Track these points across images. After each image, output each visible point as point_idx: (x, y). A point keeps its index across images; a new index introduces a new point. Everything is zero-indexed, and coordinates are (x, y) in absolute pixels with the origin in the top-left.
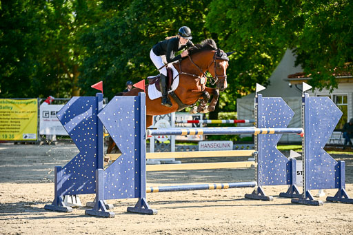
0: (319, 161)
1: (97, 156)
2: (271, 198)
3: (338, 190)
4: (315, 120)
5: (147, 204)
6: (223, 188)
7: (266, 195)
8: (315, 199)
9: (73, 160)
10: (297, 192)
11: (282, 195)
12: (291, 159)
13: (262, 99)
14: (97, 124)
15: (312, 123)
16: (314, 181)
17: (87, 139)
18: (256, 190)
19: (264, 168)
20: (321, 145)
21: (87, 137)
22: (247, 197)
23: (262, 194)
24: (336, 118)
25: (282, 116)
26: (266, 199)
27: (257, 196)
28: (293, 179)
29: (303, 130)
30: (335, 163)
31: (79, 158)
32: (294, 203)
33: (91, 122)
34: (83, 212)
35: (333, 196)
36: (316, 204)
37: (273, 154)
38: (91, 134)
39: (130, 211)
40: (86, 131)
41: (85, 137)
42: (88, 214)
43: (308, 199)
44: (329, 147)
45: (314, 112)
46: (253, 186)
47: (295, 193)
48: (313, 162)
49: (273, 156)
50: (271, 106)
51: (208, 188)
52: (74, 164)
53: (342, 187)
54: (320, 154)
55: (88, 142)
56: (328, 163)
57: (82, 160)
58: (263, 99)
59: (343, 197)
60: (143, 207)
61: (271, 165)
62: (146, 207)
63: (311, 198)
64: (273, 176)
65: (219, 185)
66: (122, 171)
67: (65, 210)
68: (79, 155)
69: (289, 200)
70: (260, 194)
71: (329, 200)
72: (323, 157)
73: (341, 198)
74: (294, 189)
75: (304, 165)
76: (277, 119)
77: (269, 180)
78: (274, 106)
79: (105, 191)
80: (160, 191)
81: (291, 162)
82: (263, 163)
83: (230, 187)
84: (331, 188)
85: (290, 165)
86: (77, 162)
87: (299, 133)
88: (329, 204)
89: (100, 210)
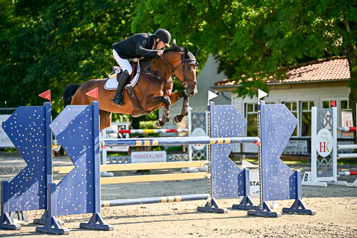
0: (276, 171)
1: (45, 169)
2: (225, 210)
3: (294, 200)
4: (271, 128)
5: (102, 219)
6: (175, 201)
7: (219, 207)
8: (272, 211)
9: (20, 174)
10: (251, 204)
11: (235, 207)
12: (244, 170)
13: (214, 107)
14: (45, 135)
15: (268, 132)
16: (271, 191)
17: (35, 152)
18: (210, 202)
19: (217, 179)
20: (277, 154)
21: (34, 150)
22: (200, 210)
23: (216, 206)
24: (292, 126)
25: (235, 125)
26: (221, 211)
27: (211, 208)
28: (247, 190)
29: (259, 140)
30: (291, 173)
31: (27, 172)
32: (250, 215)
33: (39, 133)
34: (33, 229)
35: (289, 207)
36: (275, 215)
37: (226, 164)
38: (38, 146)
39: (83, 227)
40: (34, 143)
41: (33, 149)
42: (39, 232)
43: (265, 211)
44: (285, 157)
45: (270, 121)
46: (206, 199)
47: (248, 204)
48: (270, 172)
49: (226, 167)
50: (223, 114)
51: (160, 201)
52: (21, 179)
53: (299, 198)
54: (277, 164)
55: (35, 154)
56: (284, 173)
57: (30, 175)
58: (216, 107)
59: (300, 208)
60: (98, 223)
61: (224, 176)
62: (101, 223)
63: (268, 210)
64: (226, 187)
65: (171, 198)
66: (75, 186)
67: (13, 228)
68: (26, 169)
69: (245, 213)
70: (213, 207)
71: (285, 211)
72: (279, 166)
73: (298, 209)
74: (247, 200)
75: (261, 176)
76: (230, 127)
77: (223, 192)
78: (227, 115)
79: (58, 206)
80: (111, 205)
81: (244, 172)
82: (217, 174)
83: (182, 200)
84: (287, 199)
85: (243, 176)
86: (25, 176)
87: (255, 142)
88: (286, 216)
89: (53, 227)
